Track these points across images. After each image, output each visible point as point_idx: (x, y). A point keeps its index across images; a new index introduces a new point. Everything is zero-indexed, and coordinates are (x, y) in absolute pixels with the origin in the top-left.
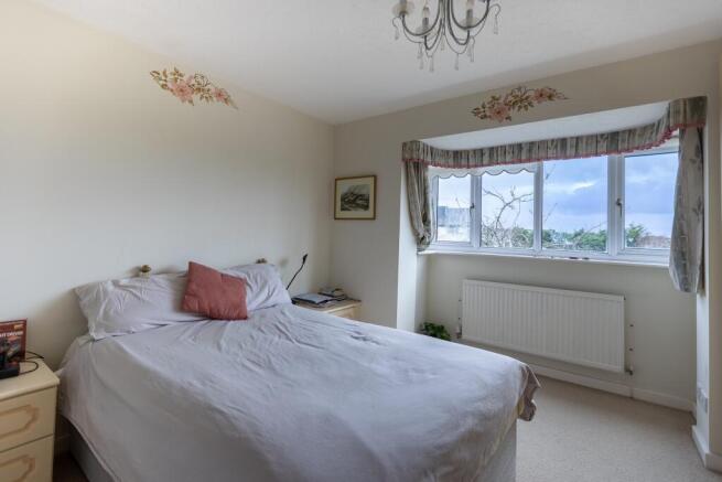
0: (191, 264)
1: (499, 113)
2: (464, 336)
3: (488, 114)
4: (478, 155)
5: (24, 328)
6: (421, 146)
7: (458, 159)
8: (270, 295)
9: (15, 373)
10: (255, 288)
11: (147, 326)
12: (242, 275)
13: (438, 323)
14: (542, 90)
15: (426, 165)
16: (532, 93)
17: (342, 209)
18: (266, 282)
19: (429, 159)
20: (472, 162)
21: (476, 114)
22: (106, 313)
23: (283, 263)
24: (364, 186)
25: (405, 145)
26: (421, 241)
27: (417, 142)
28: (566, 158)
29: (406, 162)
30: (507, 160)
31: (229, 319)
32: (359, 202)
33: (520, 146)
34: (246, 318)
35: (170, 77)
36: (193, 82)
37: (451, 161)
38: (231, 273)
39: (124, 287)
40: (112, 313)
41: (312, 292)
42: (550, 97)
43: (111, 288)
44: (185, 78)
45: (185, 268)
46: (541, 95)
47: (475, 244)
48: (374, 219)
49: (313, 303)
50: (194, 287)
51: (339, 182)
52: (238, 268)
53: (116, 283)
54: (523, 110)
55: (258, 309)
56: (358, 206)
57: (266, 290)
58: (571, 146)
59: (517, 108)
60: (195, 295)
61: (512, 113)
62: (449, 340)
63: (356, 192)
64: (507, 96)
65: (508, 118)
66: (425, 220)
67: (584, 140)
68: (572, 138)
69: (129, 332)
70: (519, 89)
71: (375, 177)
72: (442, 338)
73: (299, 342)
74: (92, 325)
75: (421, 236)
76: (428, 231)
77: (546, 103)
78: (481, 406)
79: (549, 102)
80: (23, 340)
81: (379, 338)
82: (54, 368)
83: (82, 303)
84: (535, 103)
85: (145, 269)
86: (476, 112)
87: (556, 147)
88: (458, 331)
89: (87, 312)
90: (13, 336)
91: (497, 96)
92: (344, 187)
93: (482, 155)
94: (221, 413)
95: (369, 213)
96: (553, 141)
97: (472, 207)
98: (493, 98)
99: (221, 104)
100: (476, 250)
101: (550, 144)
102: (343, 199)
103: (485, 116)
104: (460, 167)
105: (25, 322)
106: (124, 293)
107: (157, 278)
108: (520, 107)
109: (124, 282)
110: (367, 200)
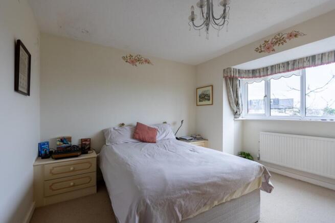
0: (138, 123)
1: (268, 48)
2: (261, 159)
3: (263, 50)
4: (265, 70)
5: (90, 141)
6: (232, 70)
7: (254, 74)
8: (167, 135)
9: (87, 153)
10: (160, 132)
11: (122, 142)
12: (156, 127)
13: (247, 152)
14: (291, 33)
15: (237, 78)
16: (285, 36)
17: (200, 101)
18: (165, 130)
19: (237, 75)
20: (262, 74)
21: (257, 51)
22: (110, 137)
23: (174, 124)
24: (208, 90)
25: (224, 70)
26: (236, 114)
27: (230, 69)
28: (315, 65)
29: (226, 78)
30: (281, 71)
31: (149, 142)
32: (206, 97)
33: (288, 63)
34: (155, 143)
35: (129, 58)
36: (136, 58)
37: (251, 75)
38: (152, 127)
39: (116, 130)
40: (112, 137)
41: (188, 136)
42: (296, 36)
43: (112, 130)
44: (134, 57)
45: (135, 124)
46: (291, 36)
47: (268, 115)
48: (212, 104)
49: (186, 139)
50: (137, 130)
51: (198, 90)
52: (155, 125)
53: (114, 129)
54: (281, 45)
55: (161, 140)
56: (206, 99)
57: (165, 133)
58: (318, 59)
59: (277, 44)
60: (137, 134)
61: (276, 47)
62: (253, 160)
63: (205, 93)
64: (273, 39)
65: (274, 50)
66: (237, 104)
67: (327, 55)
68: (319, 54)
69: (117, 144)
70: (279, 35)
71: (212, 86)
72: (249, 159)
73: (169, 150)
74: (107, 141)
75: (235, 111)
76: (239, 109)
77: (294, 40)
78: (225, 176)
79: (295, 38)
80: (90, 144)
81: (200, 151)
82: (97, 153)
83: (105, 134)
84: (287, 40)
85: (123, 124)
86: (257, 50)
87: (309, 61)
88: (258, 156)
89: (106, 137)
90: (87, 143)
91: (267, 40)
92: (200, 92)
93: (267, 70)
94: (129, 165)
95: (210, 102)
96: (307, 58)
97: (266, 96)
98: (265, 41)
99: (147, 64)
100: (267, 118)
101: (305, 60)
102: (200, 97)
103: (262, 51)
104: (256, 77)
105: (90, 139)
106: (116, 132)
107: (127, 128)
108: (279, 44)
109: (116, 128)
110: (209, 96)
